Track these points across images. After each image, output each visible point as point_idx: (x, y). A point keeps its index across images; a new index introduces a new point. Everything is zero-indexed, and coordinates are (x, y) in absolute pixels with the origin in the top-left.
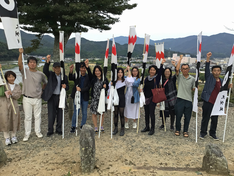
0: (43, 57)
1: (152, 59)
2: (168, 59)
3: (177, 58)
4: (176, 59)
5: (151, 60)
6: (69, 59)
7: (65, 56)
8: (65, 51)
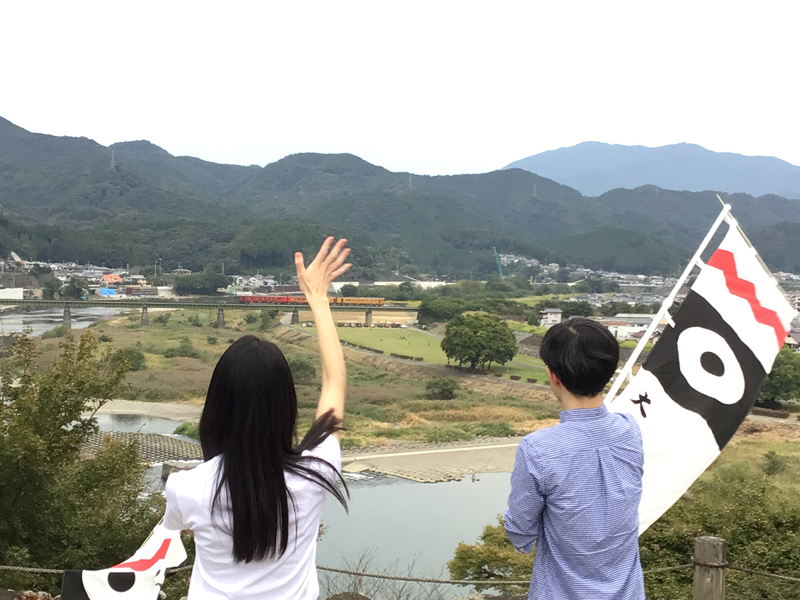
0: (107, 273)
7: (235, 263)
8: (238, 237)
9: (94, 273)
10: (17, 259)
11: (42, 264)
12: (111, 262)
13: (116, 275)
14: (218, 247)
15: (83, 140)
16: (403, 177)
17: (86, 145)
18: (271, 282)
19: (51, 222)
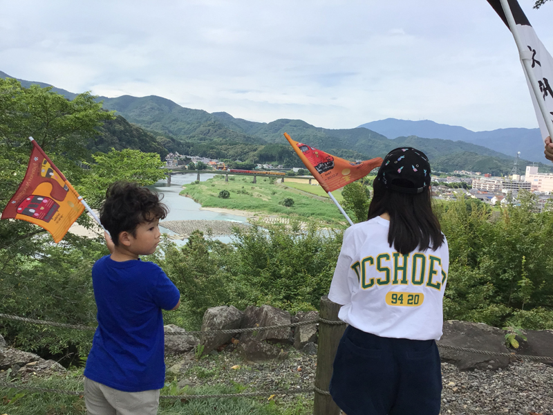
0: (211, 161)
1: (467, 177)
2: (513, 179)
3: (536, 178)
4: (536, 180)
5: (466, 180)
6: (265, 166)
7: (257, 159)
8: (259, 149)
9: (206, 161)
10: (178, 154)
11: (188, 157)
12: (212, 158)
13: (214, 161)
14: (252, 154)
15: (202, 111)
16: (320, 129)
17: (204, 113)
18: (271, 167)
19: (190, 141)
